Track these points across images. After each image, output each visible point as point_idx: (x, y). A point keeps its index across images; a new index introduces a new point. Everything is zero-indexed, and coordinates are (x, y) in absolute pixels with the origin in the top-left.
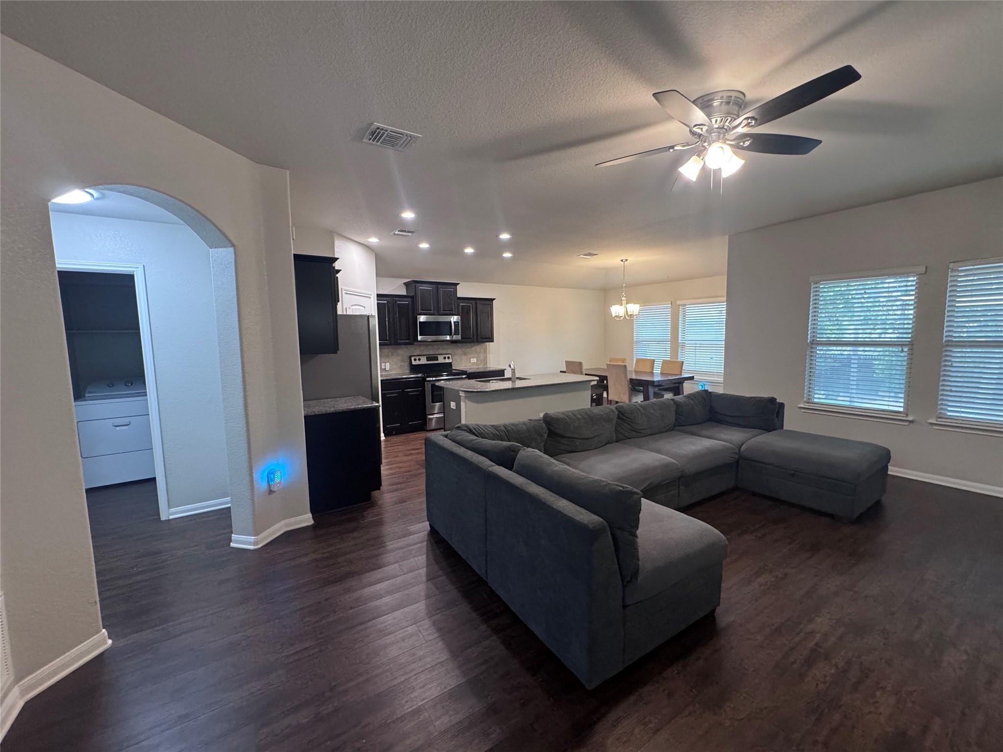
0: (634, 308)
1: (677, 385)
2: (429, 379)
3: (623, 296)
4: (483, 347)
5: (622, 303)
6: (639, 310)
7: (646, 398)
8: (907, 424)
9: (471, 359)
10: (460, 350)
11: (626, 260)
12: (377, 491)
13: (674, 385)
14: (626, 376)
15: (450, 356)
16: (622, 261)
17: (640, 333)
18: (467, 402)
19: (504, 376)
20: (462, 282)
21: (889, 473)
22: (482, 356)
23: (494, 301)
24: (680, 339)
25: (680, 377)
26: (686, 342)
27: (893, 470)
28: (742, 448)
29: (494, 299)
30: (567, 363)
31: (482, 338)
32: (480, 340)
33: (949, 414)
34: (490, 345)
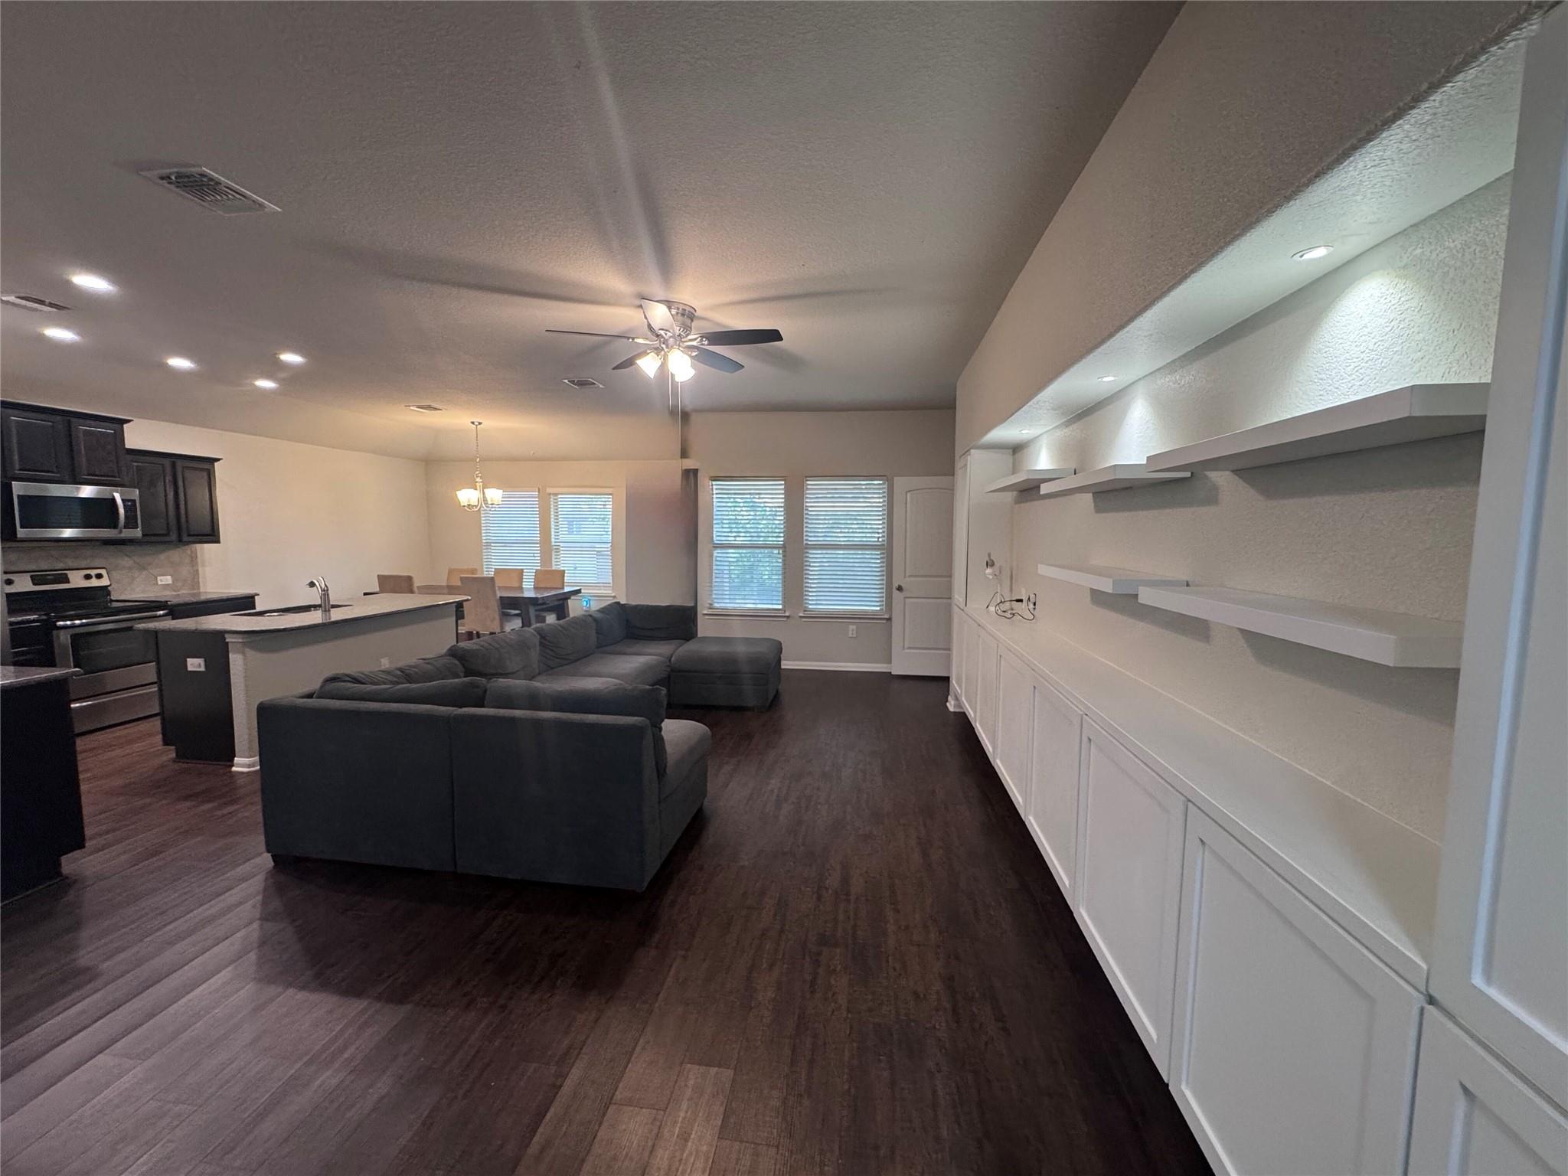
0: (495, 495)
1: (561, 602)
2: (61, 623)
3: (477, 477)
4: (189, 552)
5: (476, 486)
6: (503, 498)
7: (526, 623)
8: (785, 619)
9: (159, 578)
10: (126, 558)
11: (480, 423)
12: (77, 854)
13: (556, 603)
14: (494, 593)
15: (103, 572)
16: (473, 423)
17: (491, 531)
18: (250, 653)
19: (255, 609)
20: (135, 417)
21: (783, 667)
22: (185, 571)
23: (216, 464)
24: (553, 540)
25: (562, 591)
26: (561, 544)
27: (786, 665)
28: (673, 659)
29: (218, 460)
30: (382, 579)
31: (189, 535)
32: (185, 538)
33: (810, 607)
34: (207, 550)
